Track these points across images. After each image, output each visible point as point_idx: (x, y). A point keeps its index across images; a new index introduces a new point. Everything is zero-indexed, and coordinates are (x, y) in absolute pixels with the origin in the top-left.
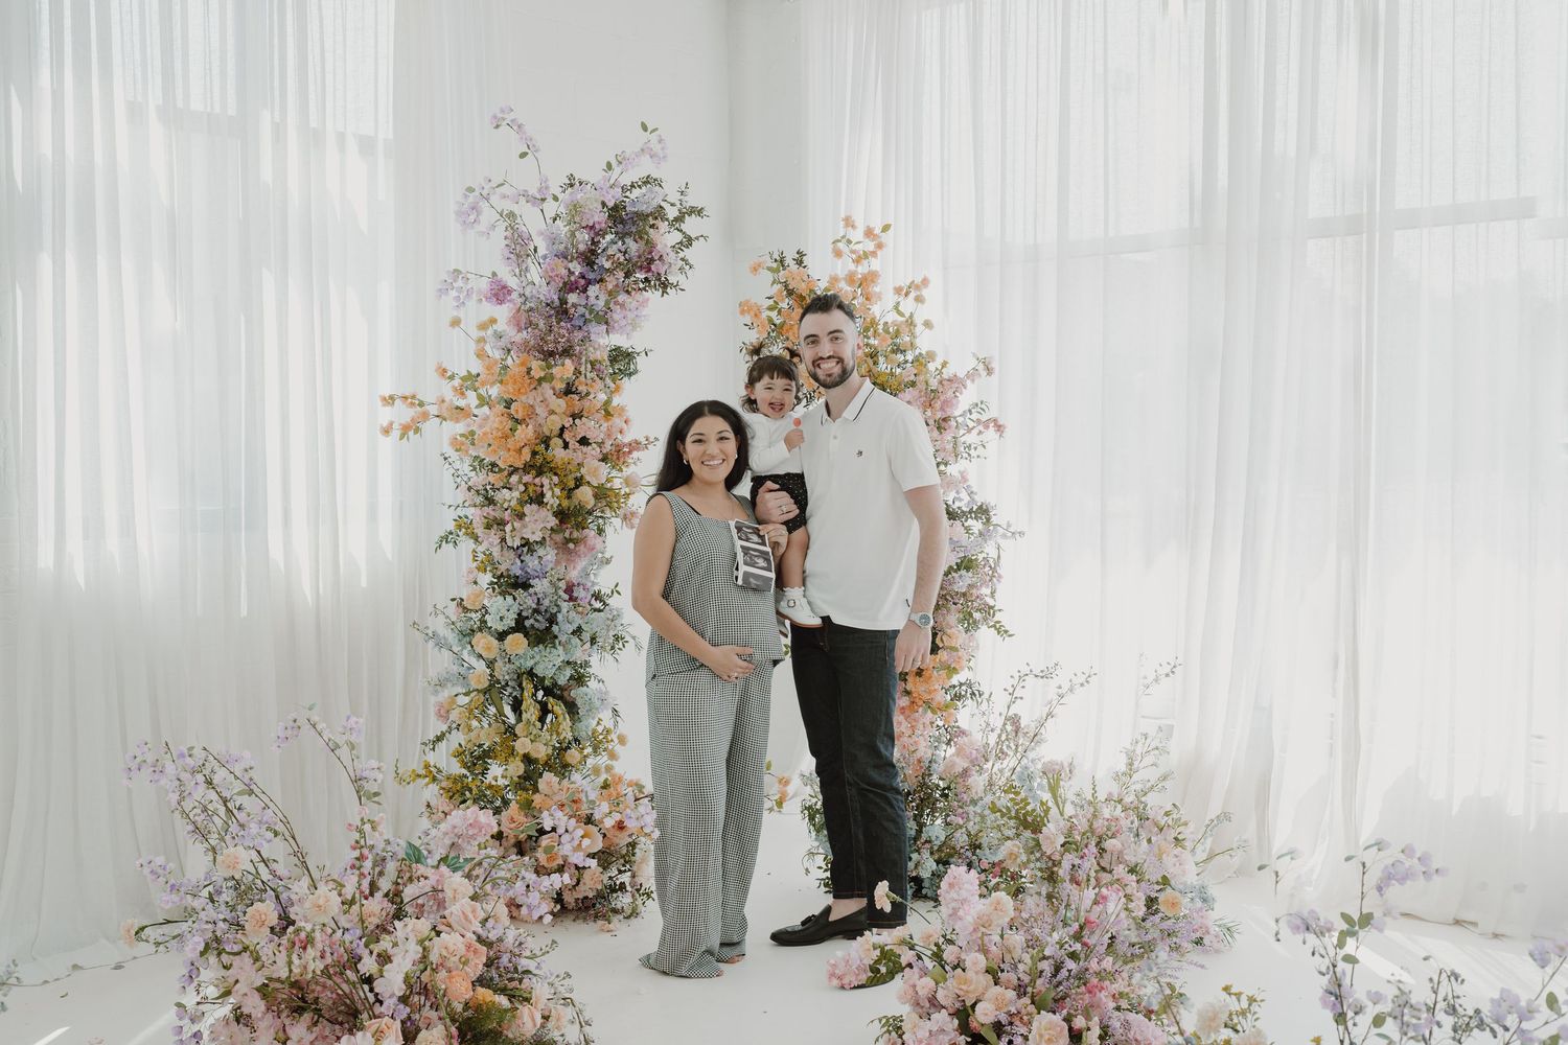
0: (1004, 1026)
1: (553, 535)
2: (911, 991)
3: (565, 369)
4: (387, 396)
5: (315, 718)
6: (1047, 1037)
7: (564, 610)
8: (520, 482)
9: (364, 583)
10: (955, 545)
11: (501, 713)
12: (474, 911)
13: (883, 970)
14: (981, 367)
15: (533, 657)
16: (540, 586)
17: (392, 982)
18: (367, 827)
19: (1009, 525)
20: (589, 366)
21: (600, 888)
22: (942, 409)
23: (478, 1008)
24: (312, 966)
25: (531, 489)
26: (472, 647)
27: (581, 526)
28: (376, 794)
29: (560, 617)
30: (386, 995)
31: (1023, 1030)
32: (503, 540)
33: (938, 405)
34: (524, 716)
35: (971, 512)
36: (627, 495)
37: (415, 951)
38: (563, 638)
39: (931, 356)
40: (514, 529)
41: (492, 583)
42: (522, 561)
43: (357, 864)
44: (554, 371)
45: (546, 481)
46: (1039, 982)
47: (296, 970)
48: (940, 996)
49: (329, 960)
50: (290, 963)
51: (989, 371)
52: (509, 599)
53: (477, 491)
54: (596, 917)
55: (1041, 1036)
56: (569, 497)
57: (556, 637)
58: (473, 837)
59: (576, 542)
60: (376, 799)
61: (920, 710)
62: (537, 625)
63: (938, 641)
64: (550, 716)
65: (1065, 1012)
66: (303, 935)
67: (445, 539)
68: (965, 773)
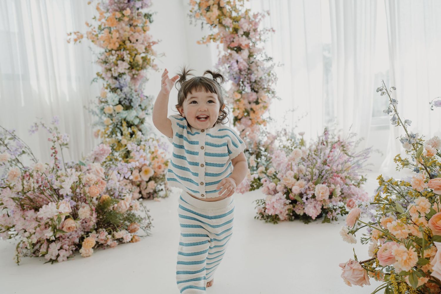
0: (303, 194)
1: (130, 73)
2: (267, 189)
3: (127, 12)
4: (69, 33)
5: (43, 122)
6: (322, 192)
7: (135, 97)
8: (116, 53)
9: (68, 99)
10: (263, 70)
11: (117, 136)
12: (101, 170)
13: (255, 186)
14: (266, 14)
15: (125, 114)
16: (125, 89)
17: (66, 190)
18: (56, 139)
19: (279, 62)
20: (136, 14)
21: (154, 188)
22: (255, 26)
23: (104, 201)
24: (32, 185)
25: (120, 56)
26: (104, 113)
27: (138, 70)
28: (67, 144)
29: (133, 100)
30: (64, 195)
31: (312, 192)
32: (112, 76)
33: (253, 23)
34: (124, 133)
35: (266, 60)
36: (153, 60)
37: (74, 178)
38: (135, 107)
39: (249, 10)
40: (115, 69)
41: (110, 91)
42: (119, 82)
43: (54, 155)
44: (124, 12)
45: (125, 52)
46: (314, 178)
47: (25, 187)
48: (278, 188)
49: (40, 184)
50: (23, 184)
51: (269, 14)
52: (116, 95)
53: (102, 60)
54: (153, 198)
55: (319, 192)
56: (134, 60)
57: (132, 107)
58: (103, 154)
59: (137, 75)
60: (67, 146)
61: (255, 125)
62: (126, 103)
63: (259, 101)
64: (134, 136)
65: (326, 184)
66: (28, 173)
67: (93, 80)
68: (272, 142)
